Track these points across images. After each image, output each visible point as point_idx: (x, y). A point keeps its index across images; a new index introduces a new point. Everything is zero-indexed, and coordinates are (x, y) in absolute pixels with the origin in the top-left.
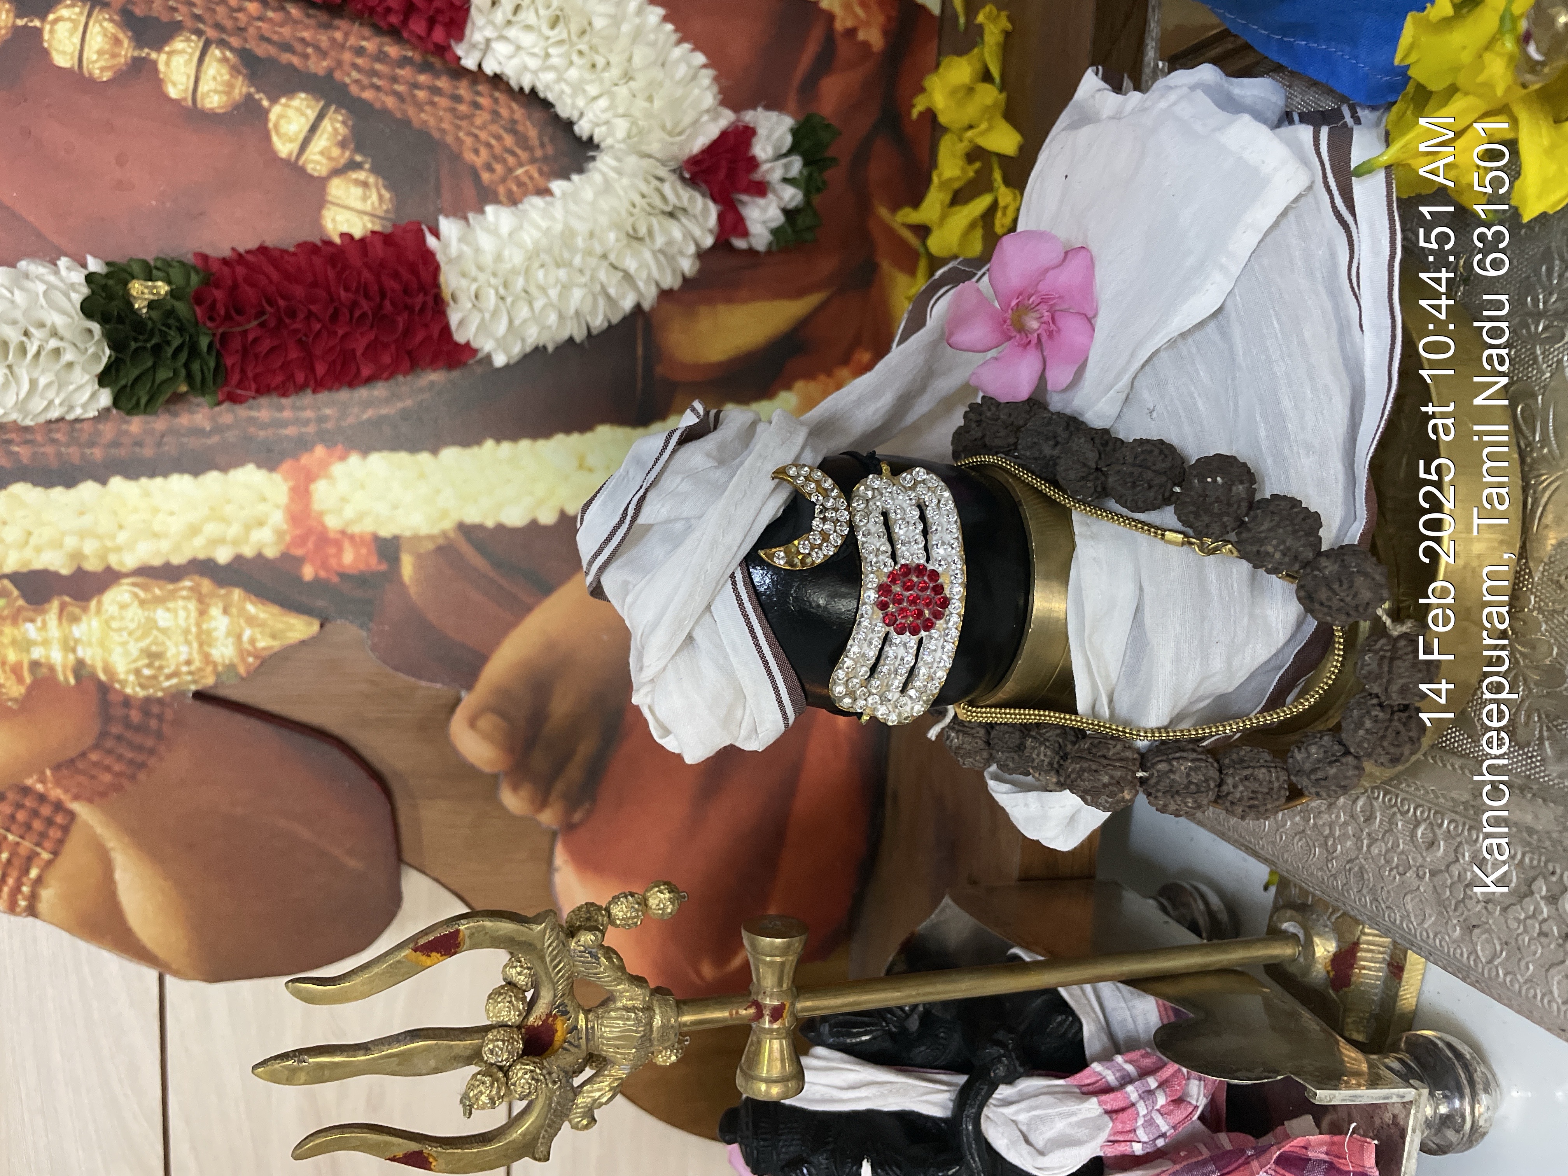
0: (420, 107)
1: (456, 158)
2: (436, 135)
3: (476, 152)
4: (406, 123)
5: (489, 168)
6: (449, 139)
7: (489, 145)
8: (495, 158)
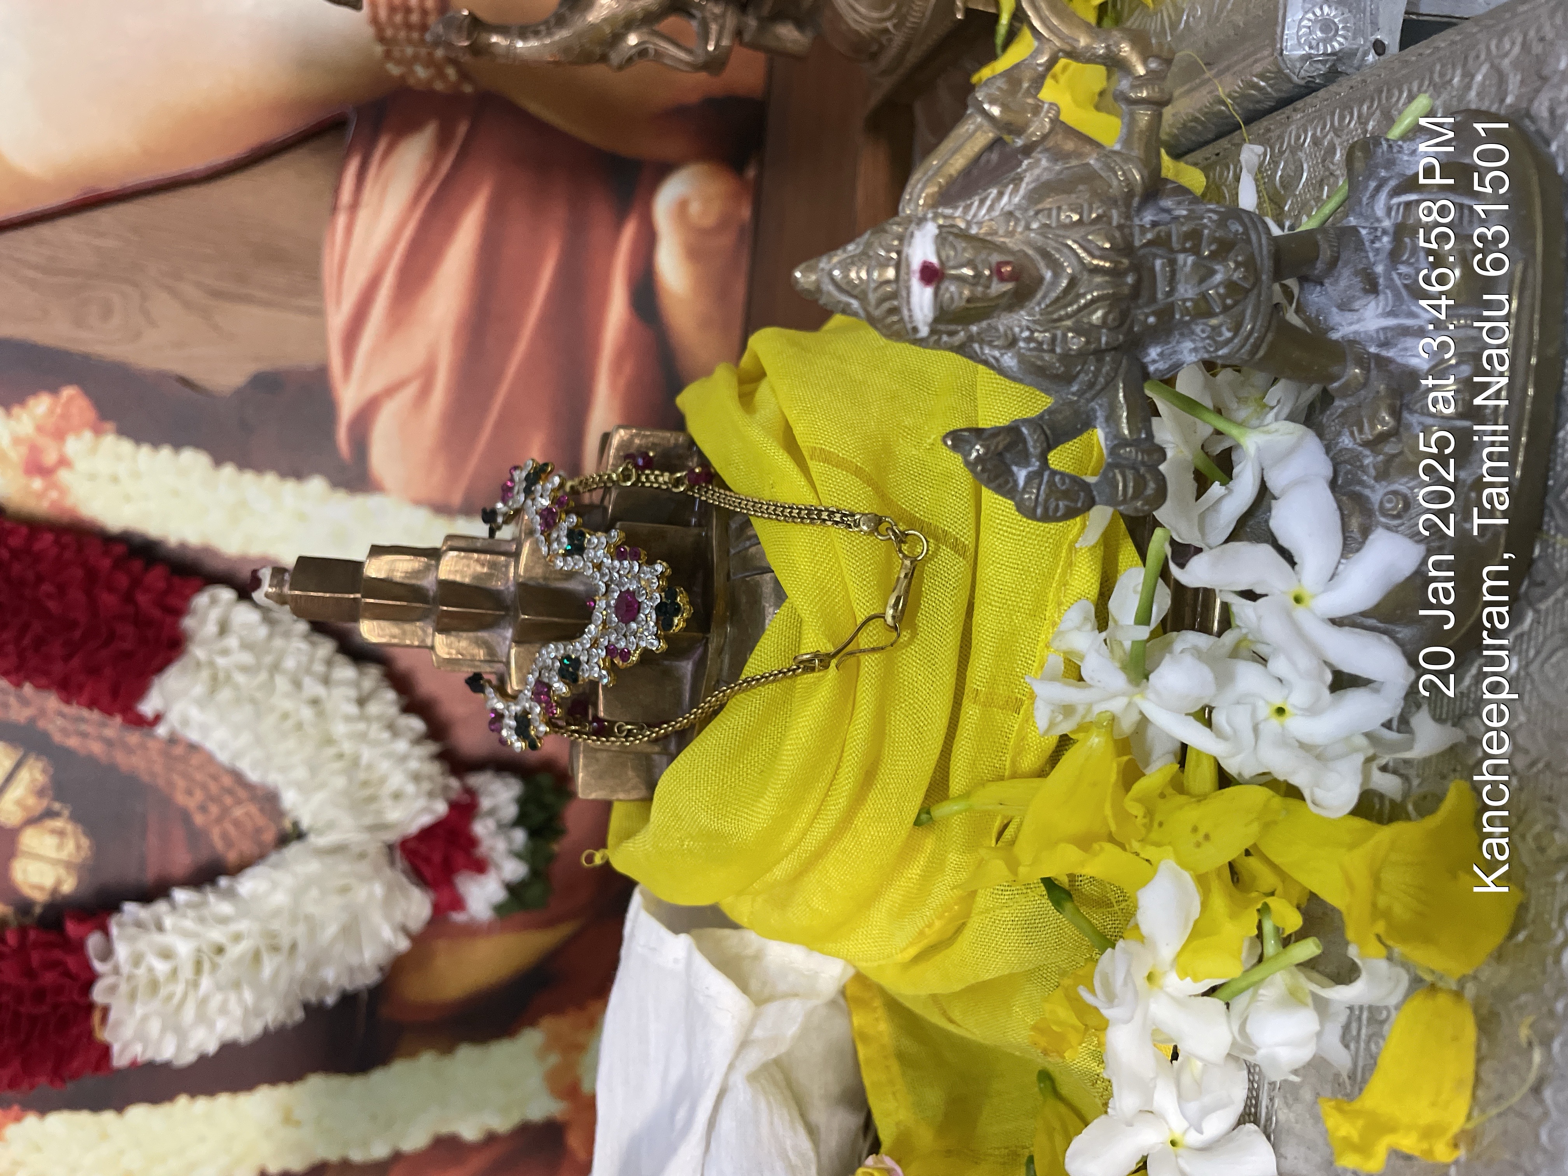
0: (130, 750)
1: (166, 801)
2: (146, 778)
3: (190, 793)
4: (112, 768)
5: (203, 809)
6: (161, 782)
7: (204, 787)
8: (212, 799)
